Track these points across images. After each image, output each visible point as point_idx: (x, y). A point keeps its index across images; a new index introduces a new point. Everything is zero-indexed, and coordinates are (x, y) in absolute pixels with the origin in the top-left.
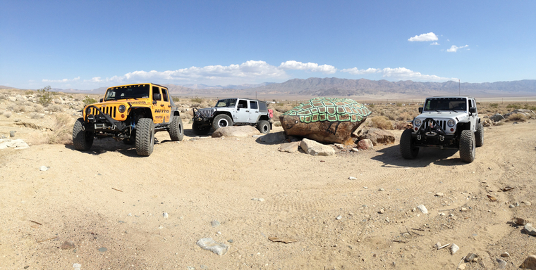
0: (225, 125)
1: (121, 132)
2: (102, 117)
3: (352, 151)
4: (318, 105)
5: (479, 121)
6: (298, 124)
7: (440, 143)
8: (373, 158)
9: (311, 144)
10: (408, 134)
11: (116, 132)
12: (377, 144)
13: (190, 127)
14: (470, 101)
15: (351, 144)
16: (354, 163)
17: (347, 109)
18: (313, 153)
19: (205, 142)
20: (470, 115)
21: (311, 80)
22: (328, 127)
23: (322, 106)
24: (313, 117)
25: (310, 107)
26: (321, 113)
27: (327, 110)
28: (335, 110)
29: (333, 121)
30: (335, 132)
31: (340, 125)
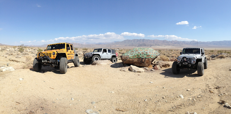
0: (97, 59)
1: (53, 63)
2: (46, 57)
3: (151, 70)
4: (137, 51)
5: (206, 58)
6: (128, 59)
7: (189, 67)
8: (160, 74)
9: (134, 67)
10: (175, 64)
11: (51, 64)
12: (162, 67)
13: (82, 61)
14: (202, 50)
15: (151, 67)
16: (152, 76)
17: (150, 53)
18: (135, 71)
19: (89, 67)
20: (202, 56)
21: (134, 40)
22: (141, 60)
23: (139, 51)
24: (135, 56)
25: (134, 52)
26: (138, 54)
27: (141, 53)
28: (144, 53)
29: (143, 58)
30: (144, 62)
31: (146, 59)
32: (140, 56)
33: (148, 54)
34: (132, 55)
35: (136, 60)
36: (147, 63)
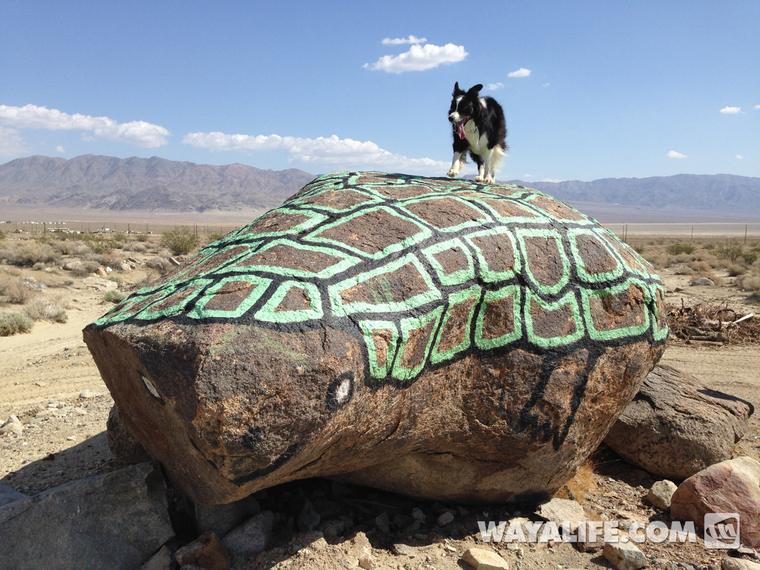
6: (349, 413)
22: (528, 396)
23: (486, 227)
24: (445, 319)
25: (410, 235)
26: (491, 283)
27: (522, 256)
28: (564, 256)
29: (559, 347)
30: (567, 427)
31: (597, 374)
32: (519, 324)
33: (618, 273)
34: (408, 297)
35: (447, 393)
36: (591, 427)
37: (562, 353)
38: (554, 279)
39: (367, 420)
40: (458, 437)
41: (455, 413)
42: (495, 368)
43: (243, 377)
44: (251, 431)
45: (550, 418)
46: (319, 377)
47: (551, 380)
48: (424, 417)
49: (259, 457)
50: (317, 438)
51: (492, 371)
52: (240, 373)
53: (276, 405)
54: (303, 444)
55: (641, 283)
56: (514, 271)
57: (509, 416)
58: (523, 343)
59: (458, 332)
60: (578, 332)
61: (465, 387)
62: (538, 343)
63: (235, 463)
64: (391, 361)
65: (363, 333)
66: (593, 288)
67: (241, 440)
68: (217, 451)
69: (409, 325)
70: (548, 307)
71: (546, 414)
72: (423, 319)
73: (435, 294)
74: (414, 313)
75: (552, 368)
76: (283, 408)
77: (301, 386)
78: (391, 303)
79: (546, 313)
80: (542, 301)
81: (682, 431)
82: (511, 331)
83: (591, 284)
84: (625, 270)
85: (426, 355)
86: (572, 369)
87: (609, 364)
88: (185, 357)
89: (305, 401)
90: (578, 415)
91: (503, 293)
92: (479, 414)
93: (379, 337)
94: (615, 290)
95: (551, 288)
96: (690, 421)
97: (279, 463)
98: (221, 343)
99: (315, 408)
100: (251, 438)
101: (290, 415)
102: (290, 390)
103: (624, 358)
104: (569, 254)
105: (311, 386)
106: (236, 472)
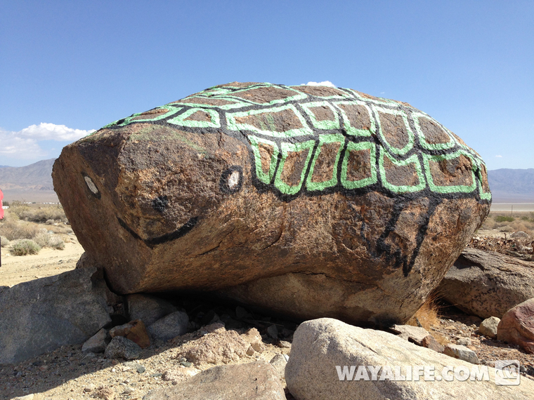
22: (383, 229)
23: (349, 100)
24: (317, 154)
25: (291, 95)
26: (353, 136)
27: (376, 122)
28: (409, 129)
29: (406, 193)
30: (414, 257)
31: (436, 218)
32: (375, 172)
33: (451, 145)
34: (287, 130)
35: (320, 219)
36: (433, 263)
37: (408, 198)
38: (402, 143)
39: (255, 219)
40: (330, 257)
41: (327, 237)
42: (357, 205)
43: (155, 156)
44: (160, 198)
45: (400, 248)
46: (214, 164)
47: (400, 218)
48: (302, 234)
49: (167, 221)
50: (213, 216)
51: (354, 206)
52: (153, 153)
53: (180, 181)
54: (202, 218)
55: (468, 155)
56: (371, 132)
57: (368, 243)
58: (378, 187)
59: (327, 170)
60: (420, 184)
61: (334, 218)
62: (390, 188)
63: (148, 224)
64: (274, 171)
65: (251, 143)
66: (431, 154)
67: (152, 203)
68: (133, 212)
69: (287, 148)
70: (397, 163)
71: (397, 244)
72: (299, 146)
73: (309, 131)
74: (292, 140)
75: (401, 209)
76: (186, 184)
77: (200, 169)
78: (275, 132)
79: (395, 166)
80: (392, 158)
81: (505, 284)
82: (368, 176)
83: (430, 151)
84: (456, 143)
85: (302, 179)
86: (417, 211)
87: (445, 212)
88: (112, 144)
89: (203, 181)
90: (422, 249)
91: (362, 146)
92: (344, 240)
93: (263, 149)
94: (449, 157)
95: (399, 150)
96: (511, 276)
97: (184, 231)
98: (140, 133)
99: (211, 189)
100: (160, 204)
101: (191, 191)
102: (191, 170)
103: (457, 208)
104: (413, 128)
105: (208, 170)
106: (150, 233)
